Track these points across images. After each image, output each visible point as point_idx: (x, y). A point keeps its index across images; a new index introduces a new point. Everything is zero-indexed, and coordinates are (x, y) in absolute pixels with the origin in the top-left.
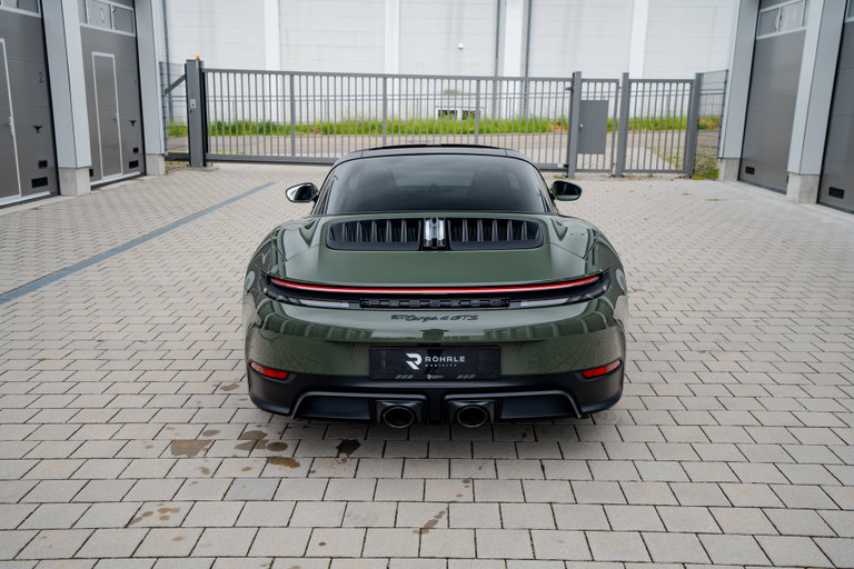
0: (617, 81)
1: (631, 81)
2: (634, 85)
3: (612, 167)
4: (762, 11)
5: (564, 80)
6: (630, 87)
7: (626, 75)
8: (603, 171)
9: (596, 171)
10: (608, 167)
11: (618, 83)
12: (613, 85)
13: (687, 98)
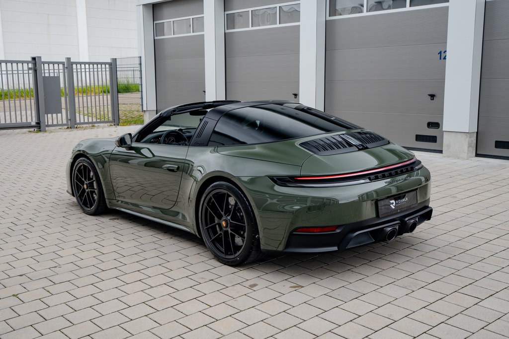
0: (63, 63)
1: (72, 63)
2: (74, 66)
3: (67, 122)
4: (155, 22)
5: (28, 62)
6: (72, 67)
7: (69, 59)
8: (62, 125)
9: (57, 125)
10: (65, 122)
11: (64, 65)
12: (61, 66)
13: (108, 73)
